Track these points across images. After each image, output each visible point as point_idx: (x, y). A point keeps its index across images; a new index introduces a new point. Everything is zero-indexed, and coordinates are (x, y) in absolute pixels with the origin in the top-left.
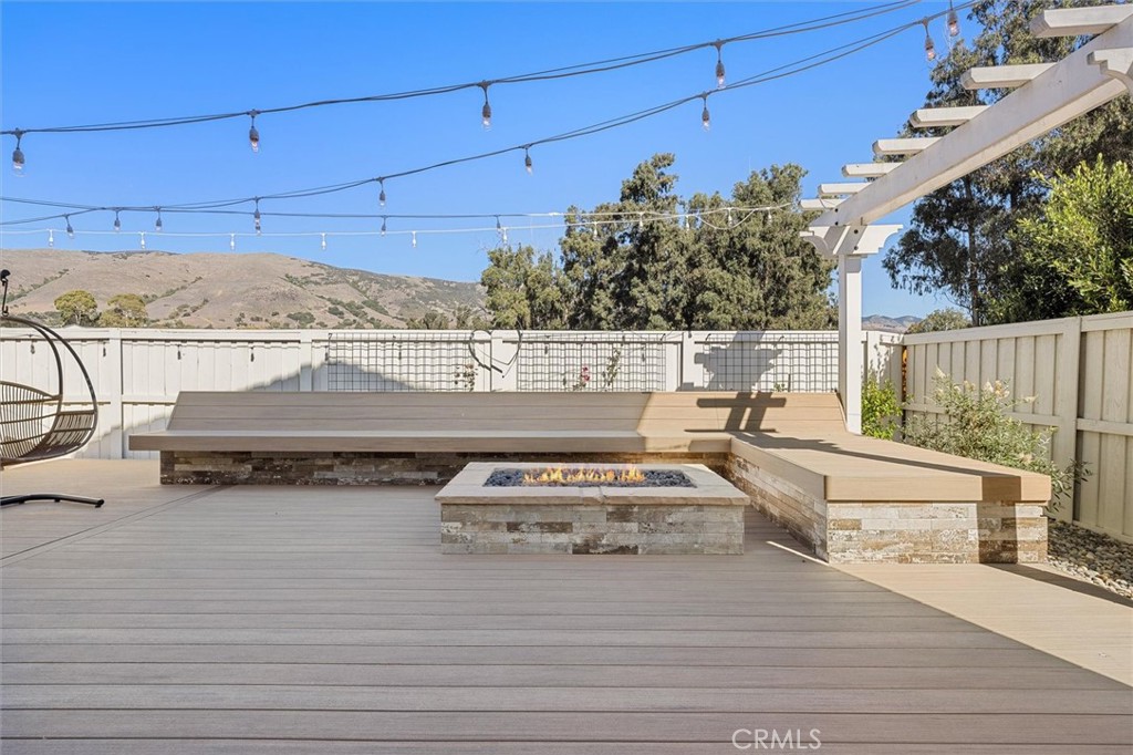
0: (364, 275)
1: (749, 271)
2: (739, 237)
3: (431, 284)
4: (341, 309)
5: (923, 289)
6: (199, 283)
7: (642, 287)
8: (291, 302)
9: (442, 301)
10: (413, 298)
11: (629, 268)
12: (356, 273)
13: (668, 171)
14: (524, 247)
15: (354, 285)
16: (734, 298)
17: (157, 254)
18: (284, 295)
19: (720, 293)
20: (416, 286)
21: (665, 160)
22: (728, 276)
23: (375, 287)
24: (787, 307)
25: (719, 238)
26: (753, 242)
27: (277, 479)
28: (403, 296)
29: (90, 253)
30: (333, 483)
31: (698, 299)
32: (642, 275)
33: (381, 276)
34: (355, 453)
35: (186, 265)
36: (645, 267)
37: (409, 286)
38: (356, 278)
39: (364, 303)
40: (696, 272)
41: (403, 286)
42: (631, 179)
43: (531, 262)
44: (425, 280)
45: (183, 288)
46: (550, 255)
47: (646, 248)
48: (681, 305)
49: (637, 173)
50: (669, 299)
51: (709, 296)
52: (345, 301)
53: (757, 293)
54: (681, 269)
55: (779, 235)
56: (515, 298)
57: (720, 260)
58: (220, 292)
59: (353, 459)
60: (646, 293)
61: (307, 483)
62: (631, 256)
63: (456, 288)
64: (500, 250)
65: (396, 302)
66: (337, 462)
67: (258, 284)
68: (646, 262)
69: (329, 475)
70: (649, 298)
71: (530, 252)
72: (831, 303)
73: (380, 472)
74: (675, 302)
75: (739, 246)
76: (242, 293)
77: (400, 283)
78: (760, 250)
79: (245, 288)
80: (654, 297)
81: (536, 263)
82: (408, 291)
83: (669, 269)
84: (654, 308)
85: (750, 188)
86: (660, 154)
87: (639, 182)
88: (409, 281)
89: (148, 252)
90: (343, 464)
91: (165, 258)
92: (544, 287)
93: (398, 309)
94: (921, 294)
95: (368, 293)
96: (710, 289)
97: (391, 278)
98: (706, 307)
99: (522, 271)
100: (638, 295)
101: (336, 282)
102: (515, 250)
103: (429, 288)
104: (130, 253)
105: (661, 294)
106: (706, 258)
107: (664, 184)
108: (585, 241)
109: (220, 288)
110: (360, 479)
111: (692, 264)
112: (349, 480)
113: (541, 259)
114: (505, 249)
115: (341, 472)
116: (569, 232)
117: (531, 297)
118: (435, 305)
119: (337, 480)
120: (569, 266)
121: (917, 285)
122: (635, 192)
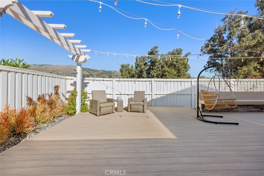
0: (89, 69)
1: (174, 68)
2: (172, 62)
3: (102, 71)
4: (85, 76)
5: (212, 72)
6: (57, 71)
7: (153, 71)
8: (75, 75)
9: (105, 74)
10: (99, 74)
11: (150, 68)
12: (88, 69)
13: (157, 50)
14: (128, 64)
15: (88, 71)
16: (171, 73)
17: (48, 65)
18: (74, 73)
19: (168, 72)
20: (100, 71)
21: (156, 47)
22: (170, 70)
23: (92, 72)
24: (181, 75)
25: (168, 62)
26: (175, 63)
27: (226, 111)
28: (97, 73)
29: (35, 65)
30: (238, 111)
31: (164, 74)
32: (153, 69)
33: (93, 69)
34: (242, 105)
35: (54, 67)
36: (153, 68)
37: (98, 71)
38: (88, 70)
39: (89, 75)
40: (164, 69)
41: (97, 71)
42: (150, 51)
43: (129, 67)
44: (101, 70)
45: (53, 72)
46: (133, 65)
47: (153, 64)
48: (161, 75)
49: (152, 50)
50: (158, 74)
51: (166, 73)
52: (86, 74)
53: (175, 73)
54: (160, 68)
55: (179, 62)
56: (126, 74)
57: (168, 66)
58: (61, 73)
59: (242, 106)
60: (153, 73)
61: (232, 111)
62: (150, 66)
63: (107, 72)
64: (123, 64)
65: (96, 75)
66: (239, 107)
67: (68, 71)
68: (153, 67)
69: (237, 110)
70: (154, 74)
71: (129, 65)
72: (188, 75)
73: (248, 109)
74: (159, 74)
75: (172, 64)
76: (65, 73)
77: (96, 71)
78: (176, 64)
79: (66, 72)
80: (155, 73)
81: (130, 67)
82: (98, 72)
83: (158, 68)
84: (155, 75)
85: (173, 53)
86: (156, 46)
87: (152, 51)
88: (98, 70)
89: (46, 65)
90: (240, 107)
91: (50, 66)
92: (132, 71)
93: (96, 76)
94: (211, 73)
95: (90, 73)
96: (166, 72)
97: (95, 70)
98: (166, 75)
99: (128, 68)
100: (152, 73)
101: (84, 71)
102: (126, 64)
103: (102, 72)
104: (43, 65)
105: (156, 73)
106: (165, 66)
107: (156, 52)
108: (140, 63)
109: (61, 72)
110: (243, 110)
111: (162, 67)
112: (241, 111)
113: (131, 66)
114: (124, 64)
115: (239, 109)
116: (137, 61)
117: (129, 73)
118: (103, 75)
119: (239, 111)
120: (136, 68)
121: (210, 71)
122: (151, 53)
